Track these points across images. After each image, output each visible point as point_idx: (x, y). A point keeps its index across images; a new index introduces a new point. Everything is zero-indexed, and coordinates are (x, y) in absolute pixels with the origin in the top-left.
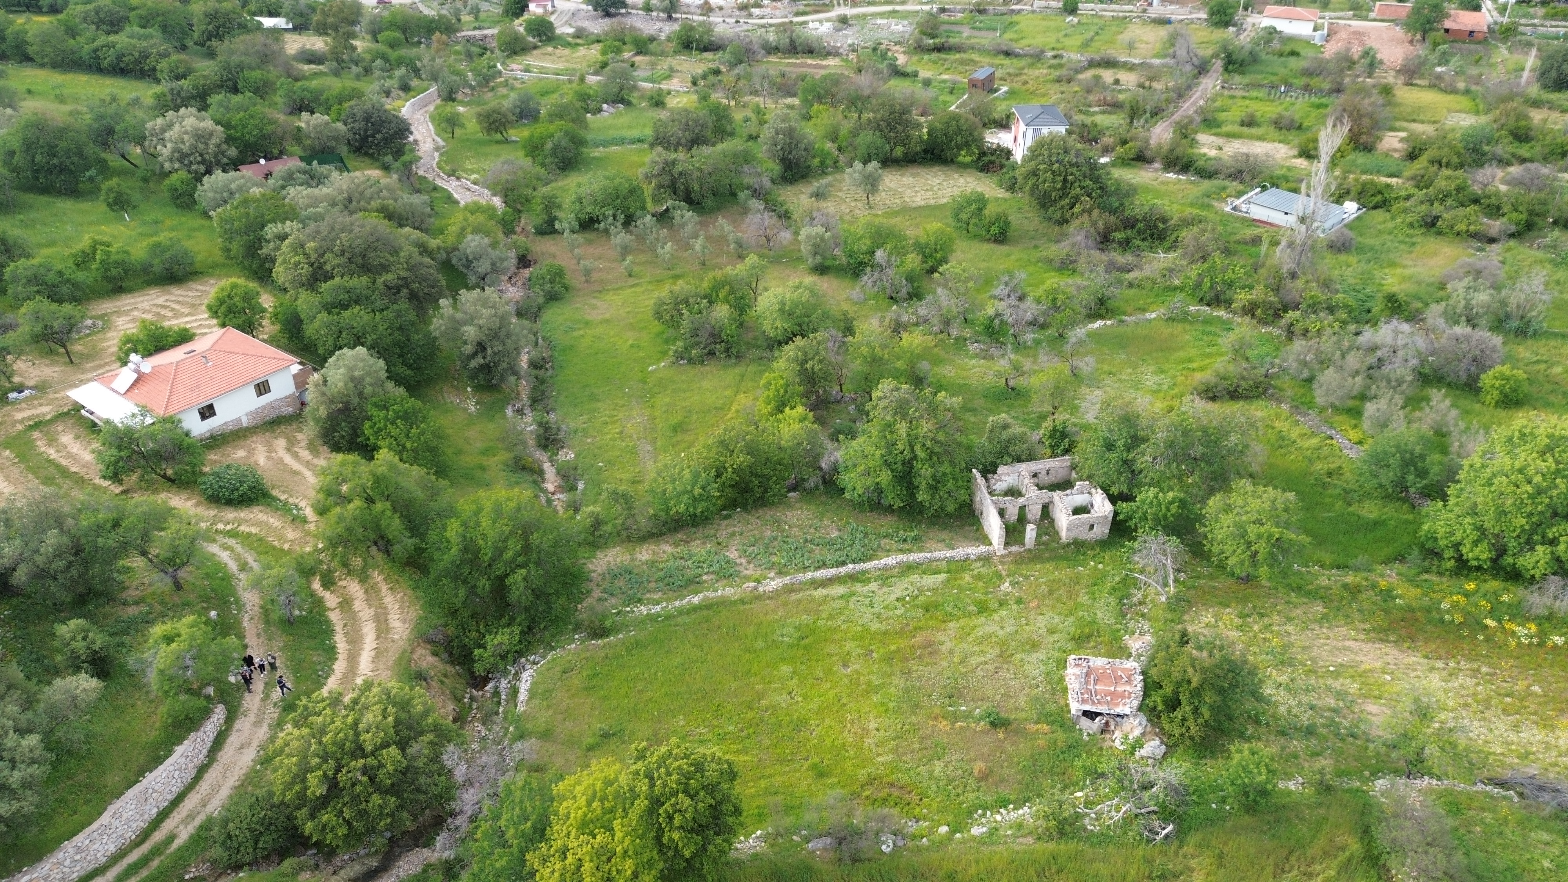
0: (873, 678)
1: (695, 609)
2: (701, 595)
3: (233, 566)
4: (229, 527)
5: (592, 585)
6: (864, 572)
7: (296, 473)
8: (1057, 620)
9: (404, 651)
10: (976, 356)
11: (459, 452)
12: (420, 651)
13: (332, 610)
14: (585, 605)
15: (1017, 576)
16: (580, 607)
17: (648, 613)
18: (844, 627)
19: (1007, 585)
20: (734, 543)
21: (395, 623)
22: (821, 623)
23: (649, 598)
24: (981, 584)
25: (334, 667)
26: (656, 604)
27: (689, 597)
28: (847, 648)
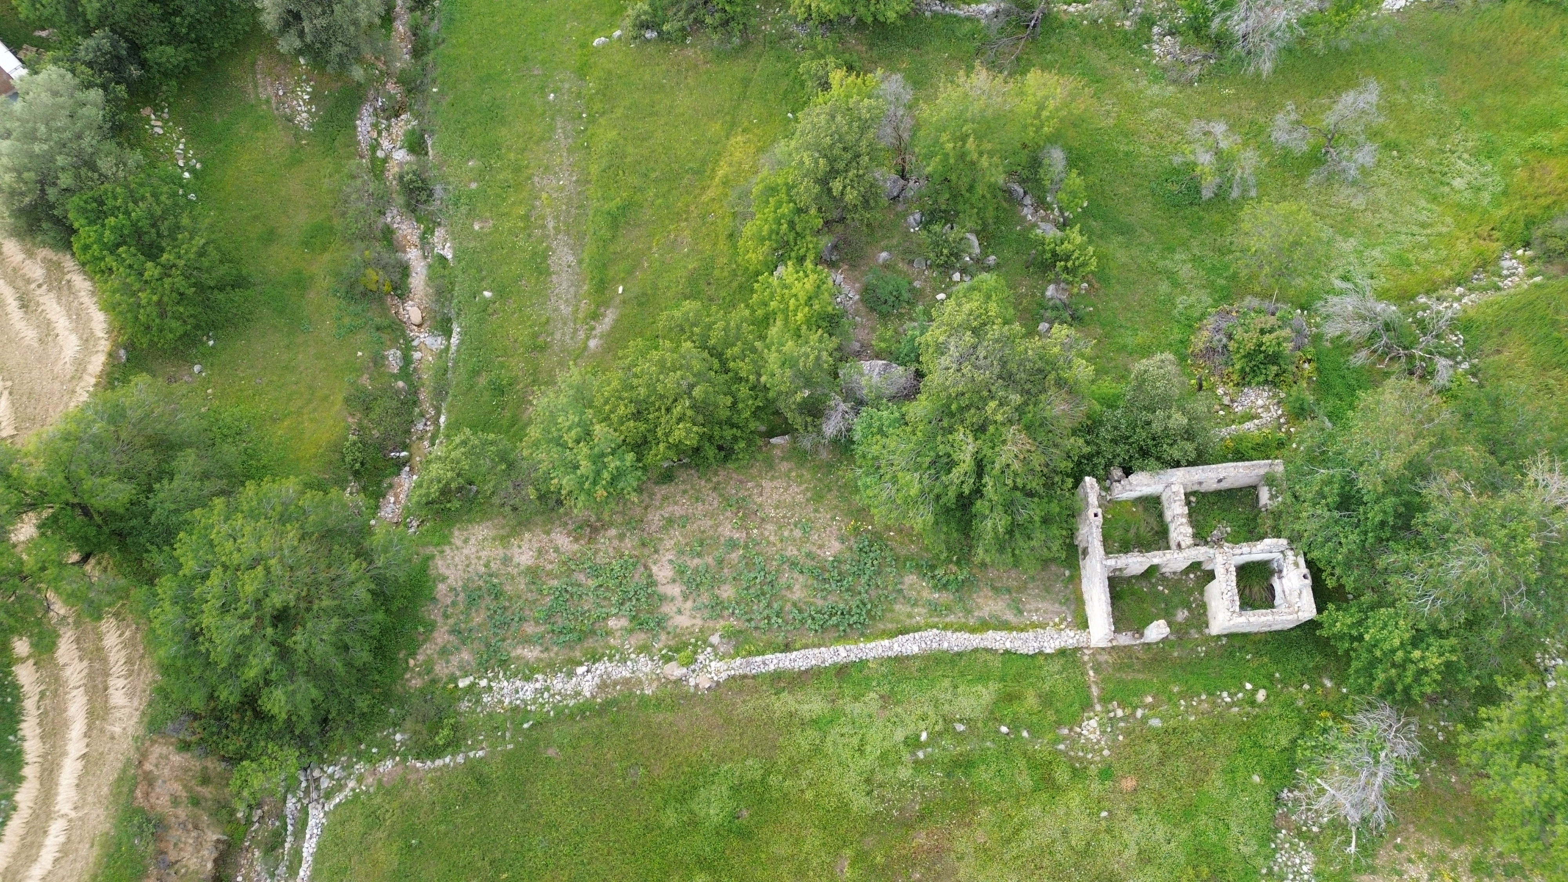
1: (585, 710)
2: (600, 667)
5: (435, 614)
6: (862, 663)
9: (128, 762)
10: (1161, 74)
11: (270, 237)
12: (158, 750)
13: (23, 660)
14: (421, 658)
15: (1115, 703)
16: (412, 662)
17: (511, 703)
18: (809, 795)
19: (1093, 723)
20: (669, 544)
21: (118, 696)
22: (773, 780)
23: (518, 658)
24: (1051, 716)
25: (18, 797)
26: (528, 679)
27: (581, 670)
28: (806, 848)
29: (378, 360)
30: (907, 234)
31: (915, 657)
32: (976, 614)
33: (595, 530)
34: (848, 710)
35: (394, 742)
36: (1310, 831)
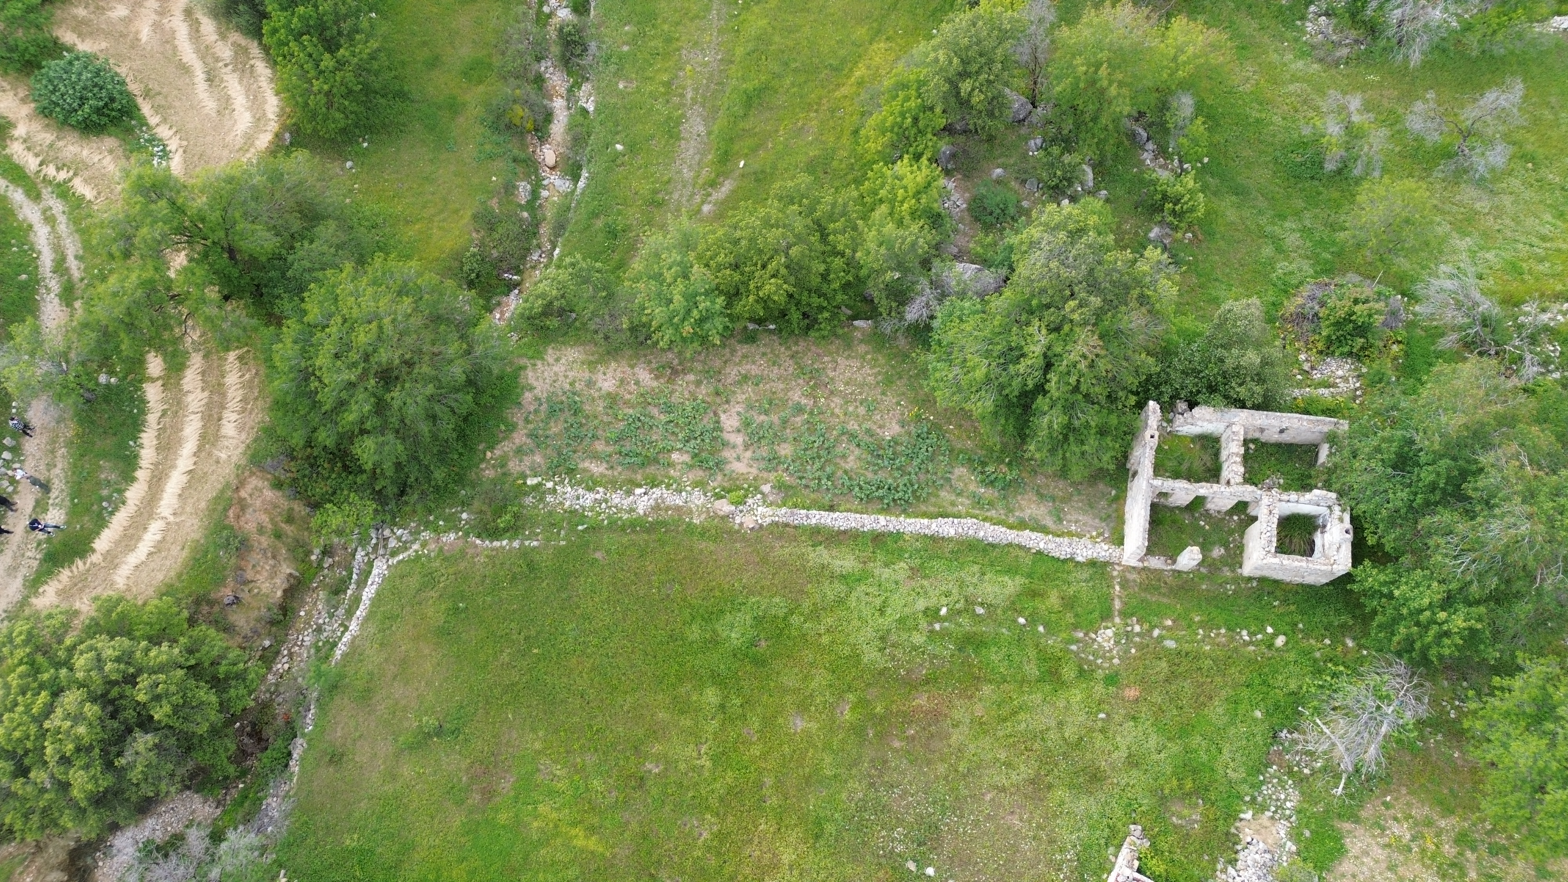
0: (828, 759)
1: (636, 525)
2: (657, 492)
3: (47, 260)
4: (63, 175)
5: (517, 417)
6: (899, 535)
7: (185, 69)
8: (1153, 742)
9: (227, 485)
12: (254, 482)
13: (153, 380)
14: (497, 452)
15: (1135, 619)
16: (489, 454)
17: (571, 505)
18: (825, 640)
19: (1109, 633)
20: (741, 397)
21: (229, 428)
22: (795, 620)
23: (585, 470)
24: (1070, 618)
25: (128, 494)
26: (590, 489)
27: (638, 491)
28: (813, 685)
29: (509, 189)
30: (1024, 157)
31: (950, 540)
32: (1017, 514)
33: (675, 372)
34: (877, 572)
35: (460, 520)
36: (1301, 772)
